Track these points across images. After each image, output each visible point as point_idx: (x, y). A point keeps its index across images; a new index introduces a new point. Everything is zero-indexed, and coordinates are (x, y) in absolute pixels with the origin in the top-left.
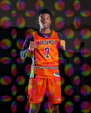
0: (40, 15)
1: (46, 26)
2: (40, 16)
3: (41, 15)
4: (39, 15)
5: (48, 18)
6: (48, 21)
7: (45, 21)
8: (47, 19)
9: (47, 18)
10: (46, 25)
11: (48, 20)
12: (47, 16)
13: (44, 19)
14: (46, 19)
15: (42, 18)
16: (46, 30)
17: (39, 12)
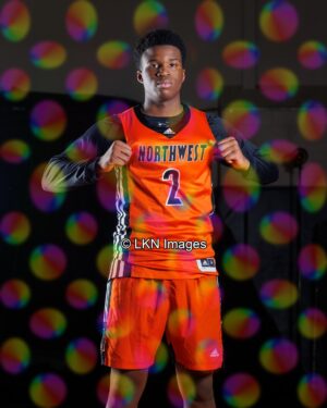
0: (144, 50)
1: (166, 92)
2: (146, 54)
3: (149, 51)
4: (141, 50)
5: (174, 62)
6: (174, 74)
7: (165, 73)
8: (172, 65)
9: (171, 60)
10: (168, 86)
11: (174, 68)
12: (169, 54)
13: (161, 66)
14: (166, 65)
15: (151, 60)
16: (166, 104)
17: (143, 41)
